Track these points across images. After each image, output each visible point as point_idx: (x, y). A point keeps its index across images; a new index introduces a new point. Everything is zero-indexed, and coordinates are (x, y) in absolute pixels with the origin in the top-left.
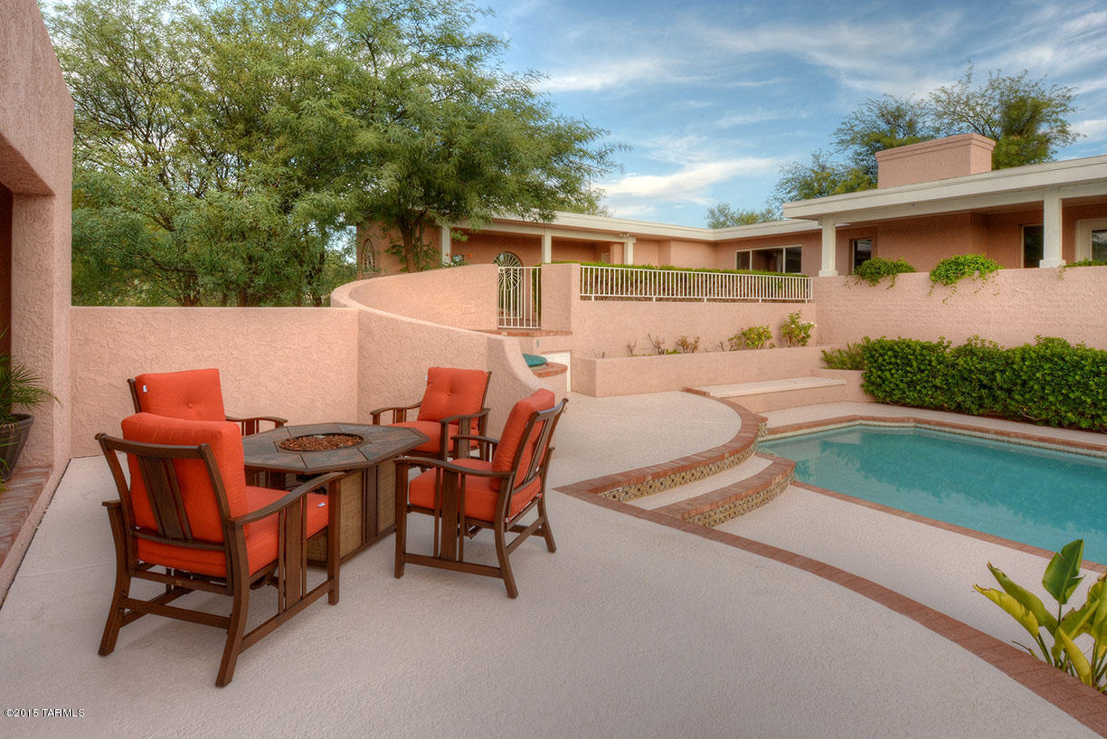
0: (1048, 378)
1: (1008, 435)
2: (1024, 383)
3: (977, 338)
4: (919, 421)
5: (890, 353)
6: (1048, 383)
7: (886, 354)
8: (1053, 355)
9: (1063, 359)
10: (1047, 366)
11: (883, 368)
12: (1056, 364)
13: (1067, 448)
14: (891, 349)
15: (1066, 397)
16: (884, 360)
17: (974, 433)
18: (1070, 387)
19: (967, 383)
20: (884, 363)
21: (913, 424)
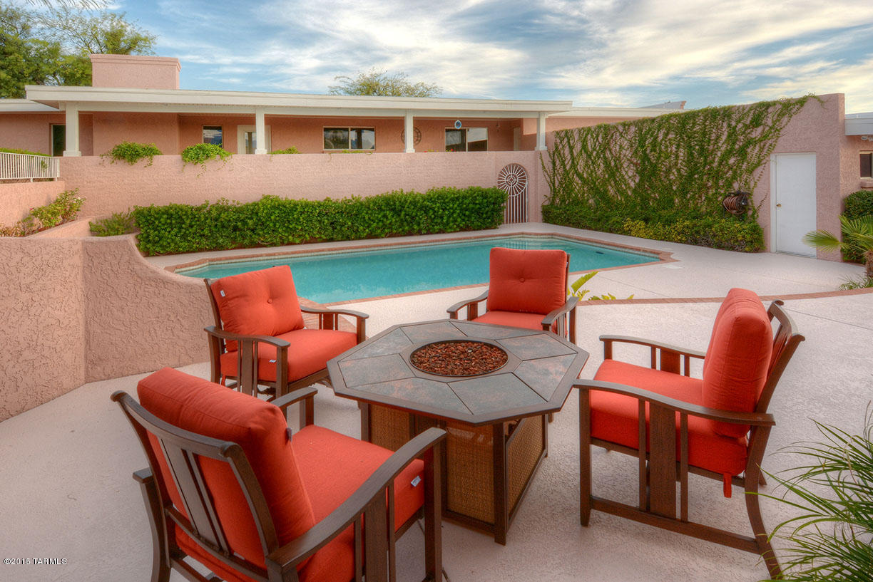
0: (278, 218)
1: (274, 255)
2: (263, 224)
3: (223, 199)
4: (212, 260)
5: (165, 216)
6: (277, 221)
7: (161, 217)
8: (279, 205)
9: (285, 207)
10: (277, 212)
11: (159, 228)
12: (281, 210)
13: (306, 254)
14: (166, 212)
15: (288, 227)
16: (160, 222)
17: (252, 259)
18: (289, 222)
19: (225, 229)
20: (160, 225)
21: (207, 264)
